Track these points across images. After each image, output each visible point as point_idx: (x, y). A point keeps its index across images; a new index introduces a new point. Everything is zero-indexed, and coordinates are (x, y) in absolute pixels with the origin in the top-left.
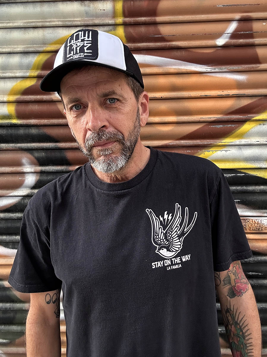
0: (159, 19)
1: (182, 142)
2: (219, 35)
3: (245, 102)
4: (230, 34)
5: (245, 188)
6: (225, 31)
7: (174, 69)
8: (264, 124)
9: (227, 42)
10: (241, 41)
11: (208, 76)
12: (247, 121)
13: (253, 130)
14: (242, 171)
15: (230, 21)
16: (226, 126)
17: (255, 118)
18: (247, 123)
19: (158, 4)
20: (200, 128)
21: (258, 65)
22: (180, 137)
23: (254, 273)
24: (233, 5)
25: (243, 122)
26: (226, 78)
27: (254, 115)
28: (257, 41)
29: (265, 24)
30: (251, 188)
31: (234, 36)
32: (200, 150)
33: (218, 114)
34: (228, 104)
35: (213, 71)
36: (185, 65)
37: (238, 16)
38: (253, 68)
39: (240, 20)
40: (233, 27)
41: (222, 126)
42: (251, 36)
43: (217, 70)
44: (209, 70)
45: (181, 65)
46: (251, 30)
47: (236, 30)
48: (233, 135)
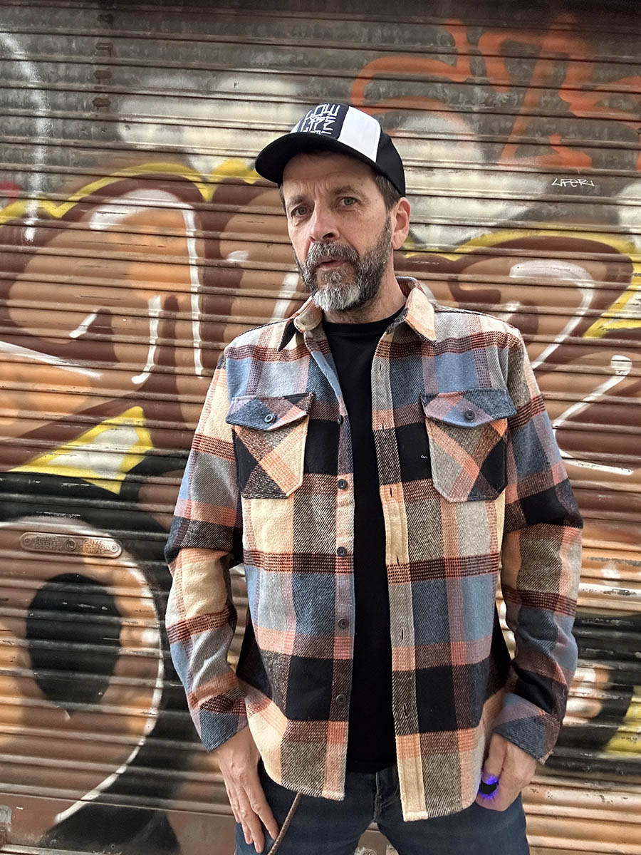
0: (9, 303)
1: (22, 440)
2: (75, 327)
3: (97, 402)
4: (86, 327)
5: (88, 501)
6: (82, 321)
7: (22, 357)
8: (116, 429)
9: (83, 335)
10: (98, 336)
11: (59, 369)
12: (98, 424)
13: (103, 434)
14: (88, 481)
15: (89, 313)
16: (74, 427)
17: (105, 422)
18: (98, 426)
19: (10, 287)
20: (45, 427)
21: (114, 363)
22: (21, 434)
23: (86, 606)
24: (93, 297)
25: (95, 424)
26: (78, 374)
27: (105, 418)
28: (114, 337)
29: (125, 320)
30: (95, 502)
31: (91, 329)
32: (42, 452)
33: (67, 412)
34: (79, 402)
35: (64, 364)
36: (35, 354)
37: (96, 309)
38: (108, 365)
39: (99, 313)
40: (90, 319)
41: (69, 426)
42: (110, 331)
43: (68, 364)
44: (59, 363)
45: (30, 354)
46: (110, 326)
47: (93, 324)
48: (81, 438)
